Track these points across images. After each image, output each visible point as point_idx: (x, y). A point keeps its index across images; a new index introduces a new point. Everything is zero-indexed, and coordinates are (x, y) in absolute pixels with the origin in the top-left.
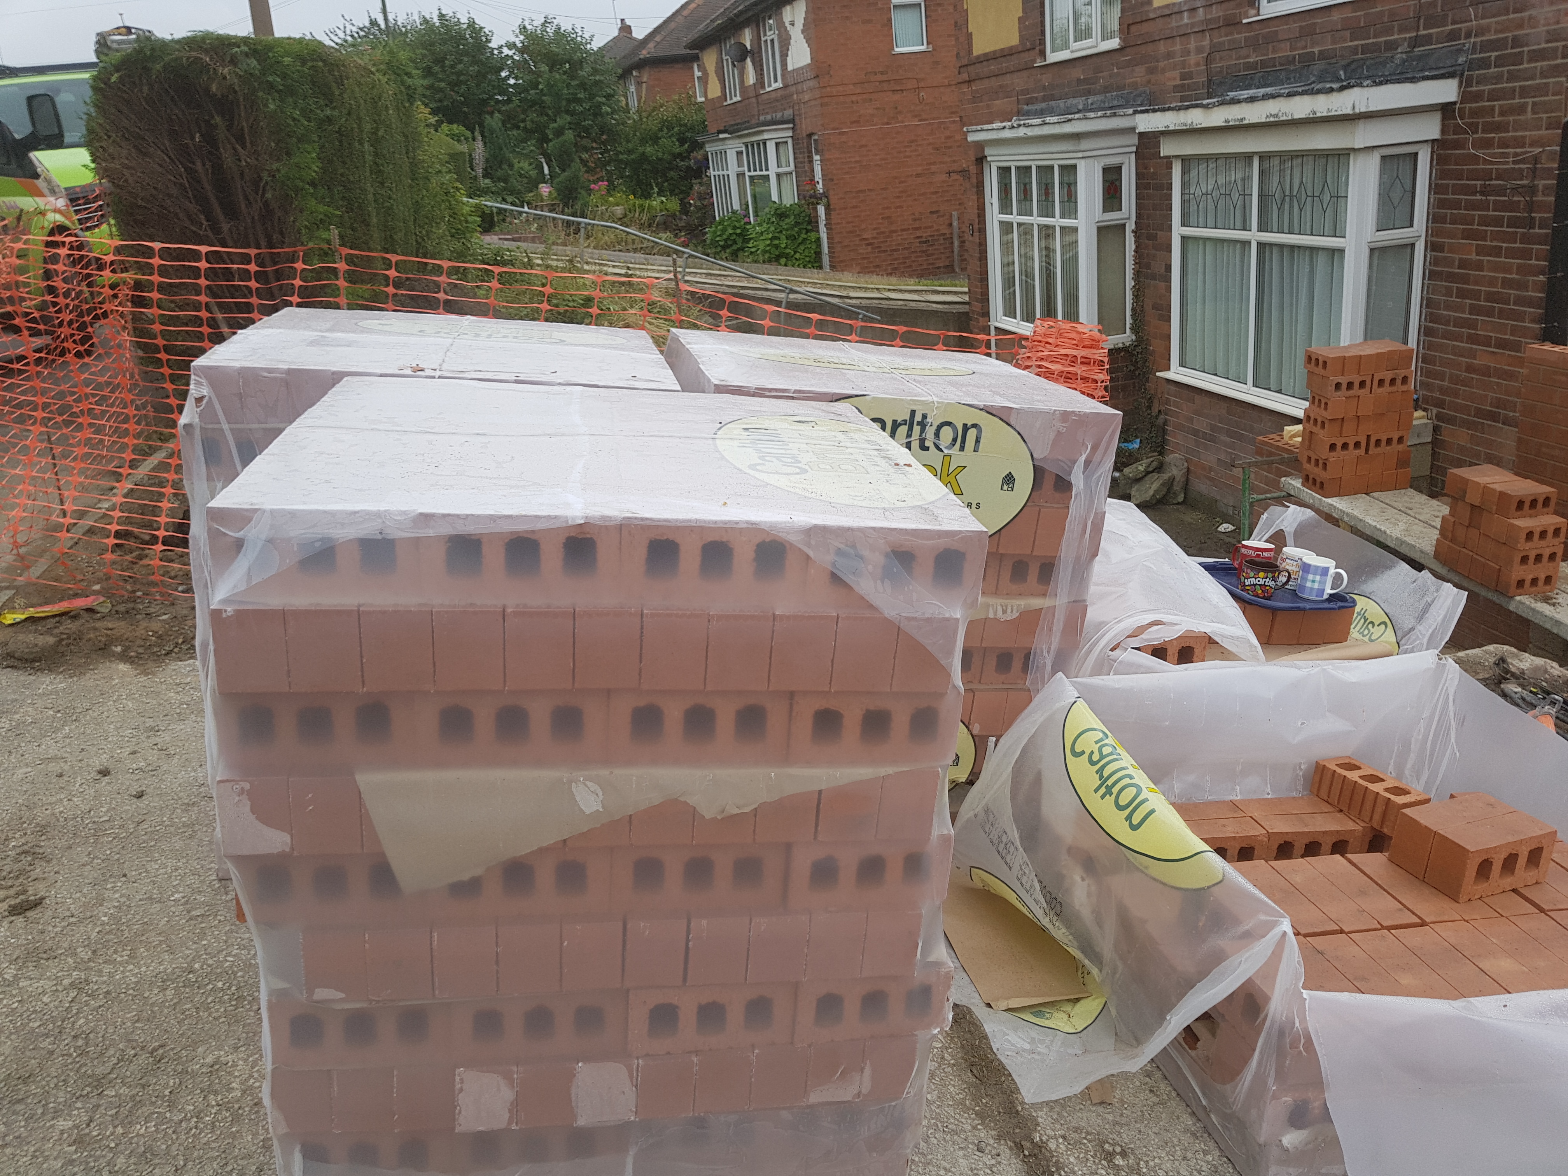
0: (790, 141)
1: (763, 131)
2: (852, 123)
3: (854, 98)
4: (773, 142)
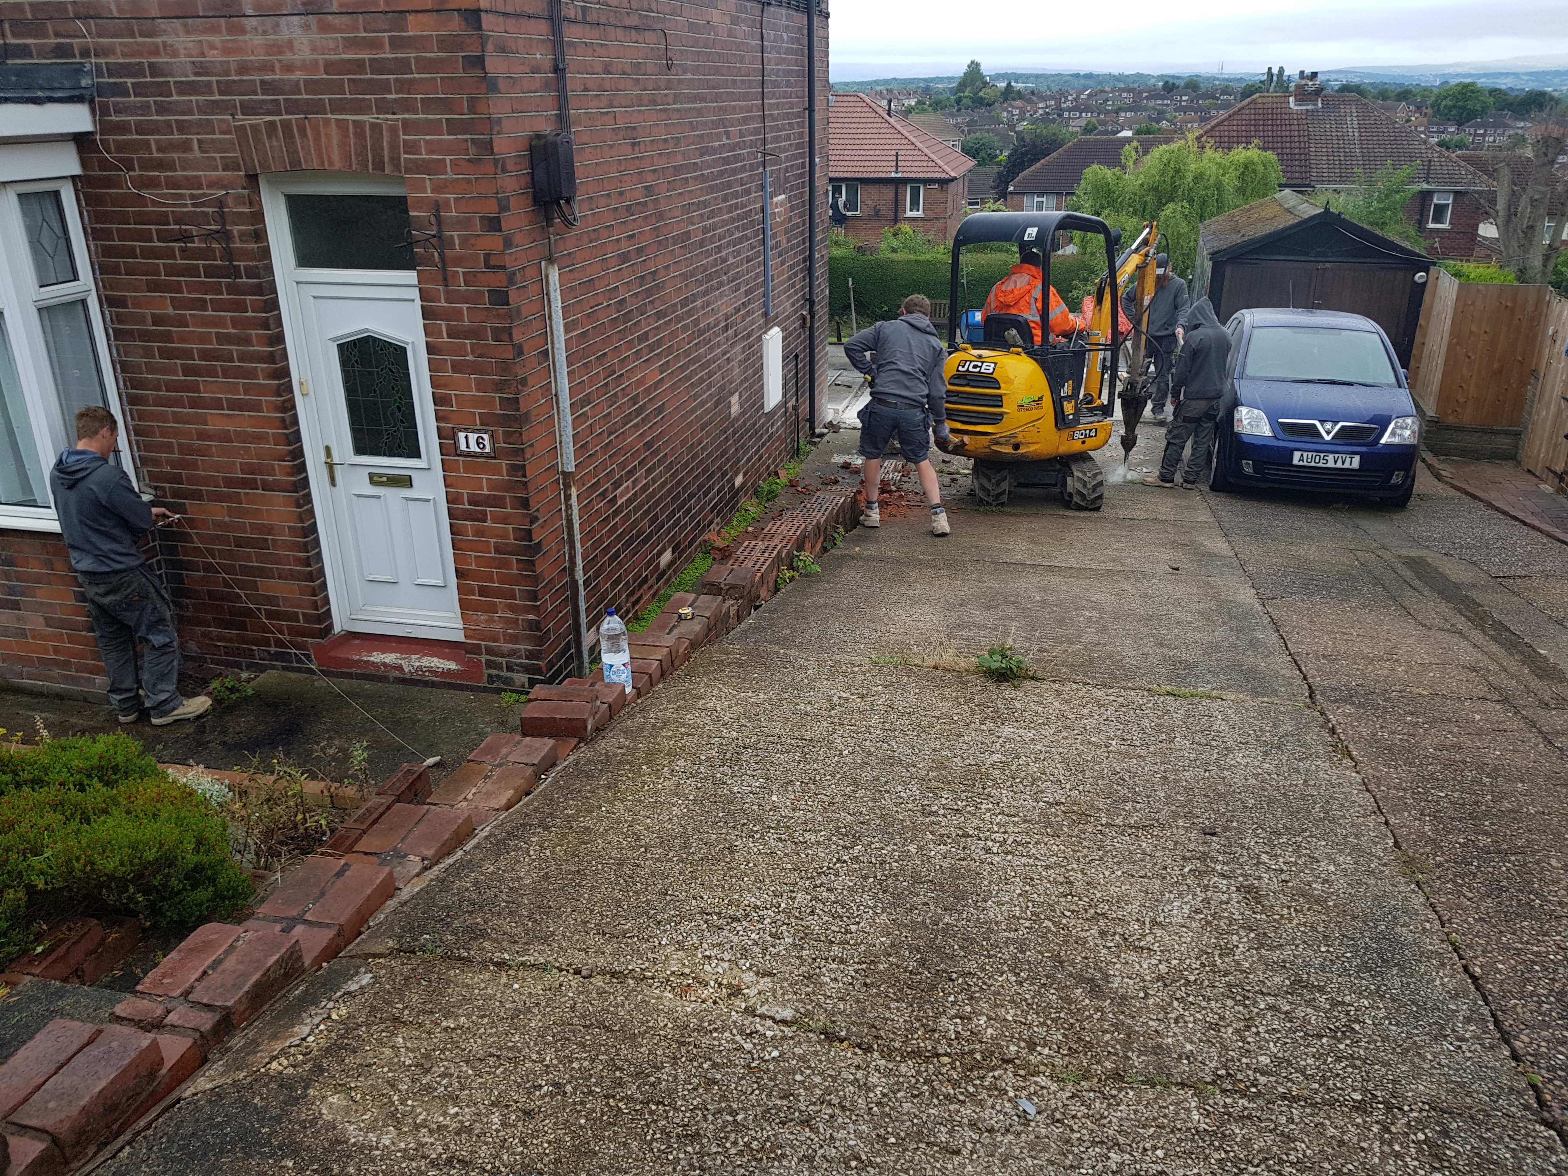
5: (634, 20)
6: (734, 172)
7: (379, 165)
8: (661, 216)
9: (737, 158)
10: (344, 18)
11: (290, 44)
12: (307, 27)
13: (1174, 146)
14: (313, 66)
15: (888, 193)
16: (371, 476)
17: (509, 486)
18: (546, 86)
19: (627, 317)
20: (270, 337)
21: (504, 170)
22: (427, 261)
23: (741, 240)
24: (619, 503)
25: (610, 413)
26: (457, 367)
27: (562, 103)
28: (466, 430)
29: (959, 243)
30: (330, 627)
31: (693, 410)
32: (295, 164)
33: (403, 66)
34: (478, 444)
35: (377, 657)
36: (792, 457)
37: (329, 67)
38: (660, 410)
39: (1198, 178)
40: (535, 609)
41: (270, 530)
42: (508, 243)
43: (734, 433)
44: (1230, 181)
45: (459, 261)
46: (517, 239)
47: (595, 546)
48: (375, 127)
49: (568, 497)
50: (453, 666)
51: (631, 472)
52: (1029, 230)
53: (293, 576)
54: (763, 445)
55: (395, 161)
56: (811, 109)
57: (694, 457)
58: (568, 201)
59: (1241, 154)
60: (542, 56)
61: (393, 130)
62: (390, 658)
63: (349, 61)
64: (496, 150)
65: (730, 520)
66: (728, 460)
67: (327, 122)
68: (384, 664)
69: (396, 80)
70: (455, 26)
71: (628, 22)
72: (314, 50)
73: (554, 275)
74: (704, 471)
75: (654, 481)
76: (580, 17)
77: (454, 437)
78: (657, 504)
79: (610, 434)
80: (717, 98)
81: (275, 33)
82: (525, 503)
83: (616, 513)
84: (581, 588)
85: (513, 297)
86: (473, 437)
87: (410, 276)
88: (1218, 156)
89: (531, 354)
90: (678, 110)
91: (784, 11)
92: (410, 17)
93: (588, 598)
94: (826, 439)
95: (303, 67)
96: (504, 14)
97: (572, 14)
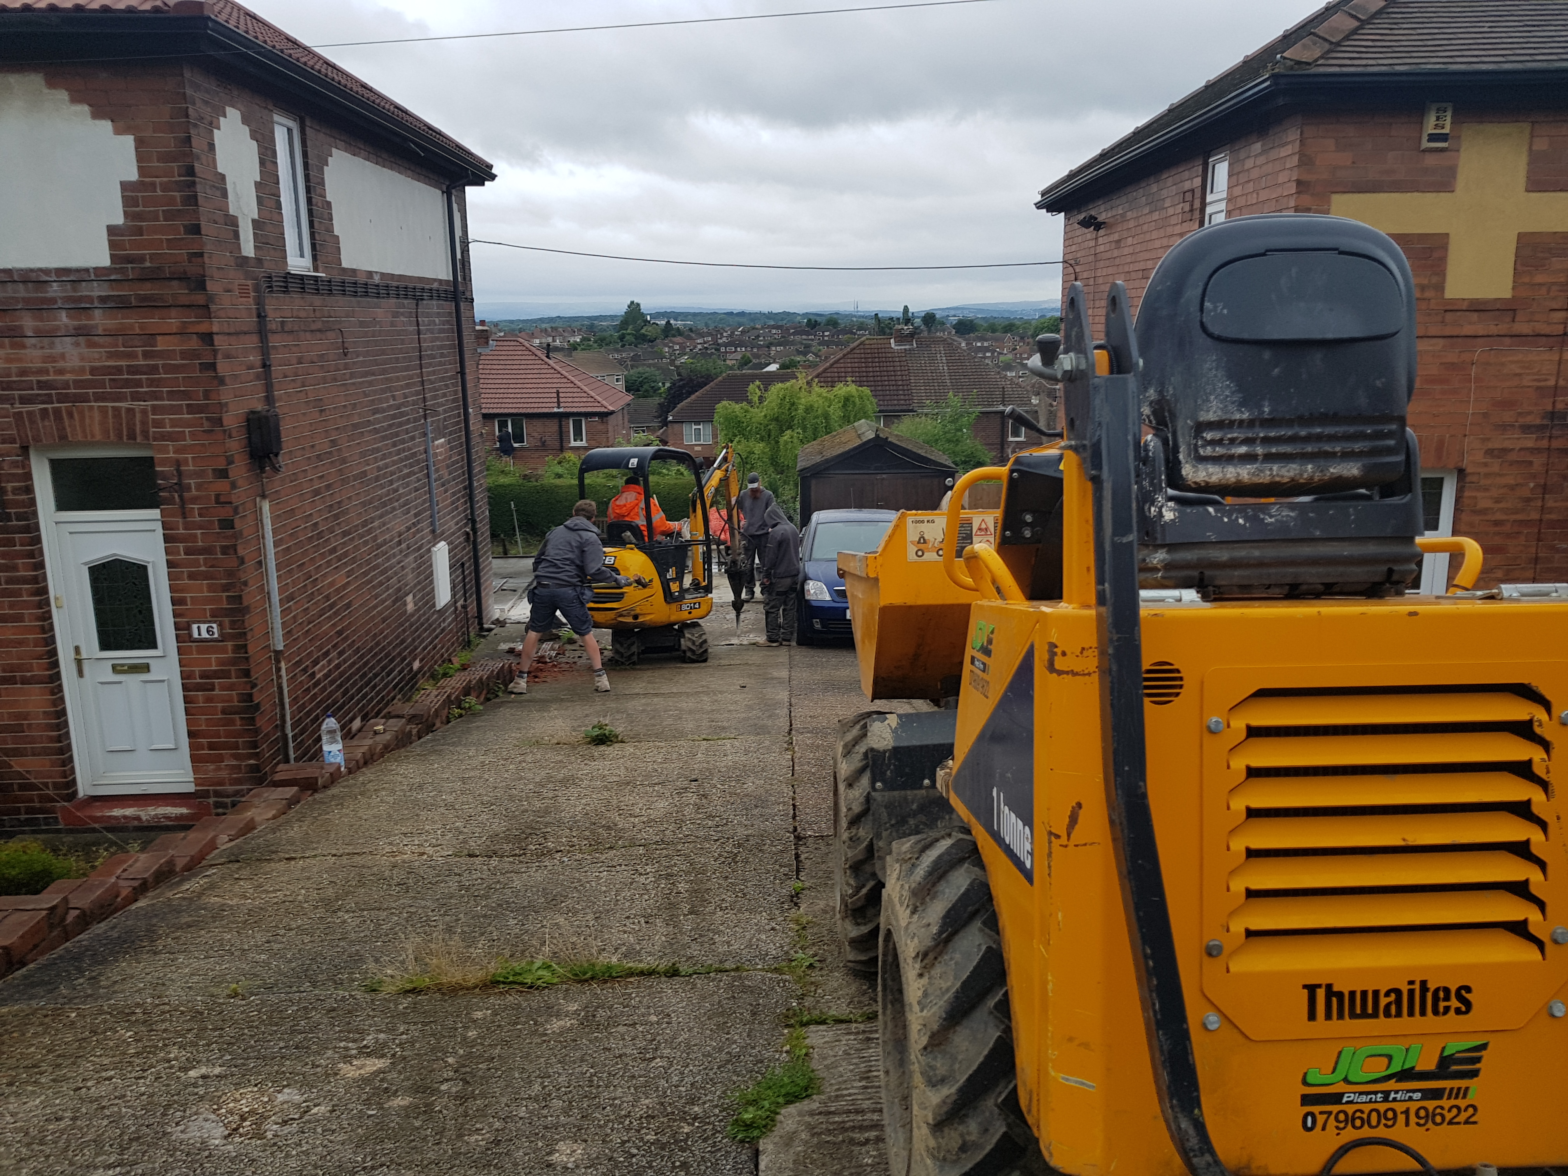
5: (319, 325)
6: (400, 424)
7: (132, 436)
8: (344, 461)
9: (402, 414)
10: (107, 339)
11: (63, 356)
12: (77, 344)
13: (788, 384)
14: (82, 370)
15: (552, 426)
16: (114, 667)
17: (233, 662)
18: (258, 377)
19: (320, 535)
20: (34, 563)
21: (230, 437)
22: (170, 501)
23: (409, 475)
24: (318, 676)
25: (307, 608)
26: (192, 576)
27: (269, 388)
28: (199, 622)
29: (582, 471)
30: (75, 792)
31: (375, 607)
32: (63, 437)
33: (154, 369)
34: (208, 632)
35: (117, 812)
36: (464, 648)
37: (93, 371)
38: (348, 605)
39: (809, 409)
40: (256, 756)
41: (26, 715)
42: (234, 486)
43: (411, 626)
44: (835, 412)
45: (194, 500)
46: (240, 482)
47: (300, 710)
48: (129, 410)
49: (279, 670)
50: (184, 811)
51: (327, 654)
52: (632, 460)
53: (45, 752)
54: (437, 637)
55: (145, 433)
56: (462, 373)
57: (378, 644)
58: (277, 455)
59: (843, 389)
60: (254, 358)
61: (144, 412)
62: (129, 812)
63: (109, 367)
64: (225, 423)
65: (411, 697)
66: (406, 648)
67: (91, 408)
68: (125, 817)
69: (147, 379)
70: (194, 344)
71: (313, 327)
72: (82, 359)
73: (266, 506)
74: (387, 656)
75: (345, 661)
76: (280, 329)
77: (188, 628)
78: (348, 679)
79: (309, 623)
80: (384, 372)
81: (51, 348)
82: (247, 673)
83: (316, 685)
84: (290, 741)
85: (238, 524)
86: (204, 627)
87: (156, 513)
88: (824, 391)
89: (250, 563)
90: (354, 384)
91: (434, 302)
92: (159, 338)
93: (296, 749)
94: (494, 632)
95: (72, 371)
96: (229, 334)
97: (273, 326)
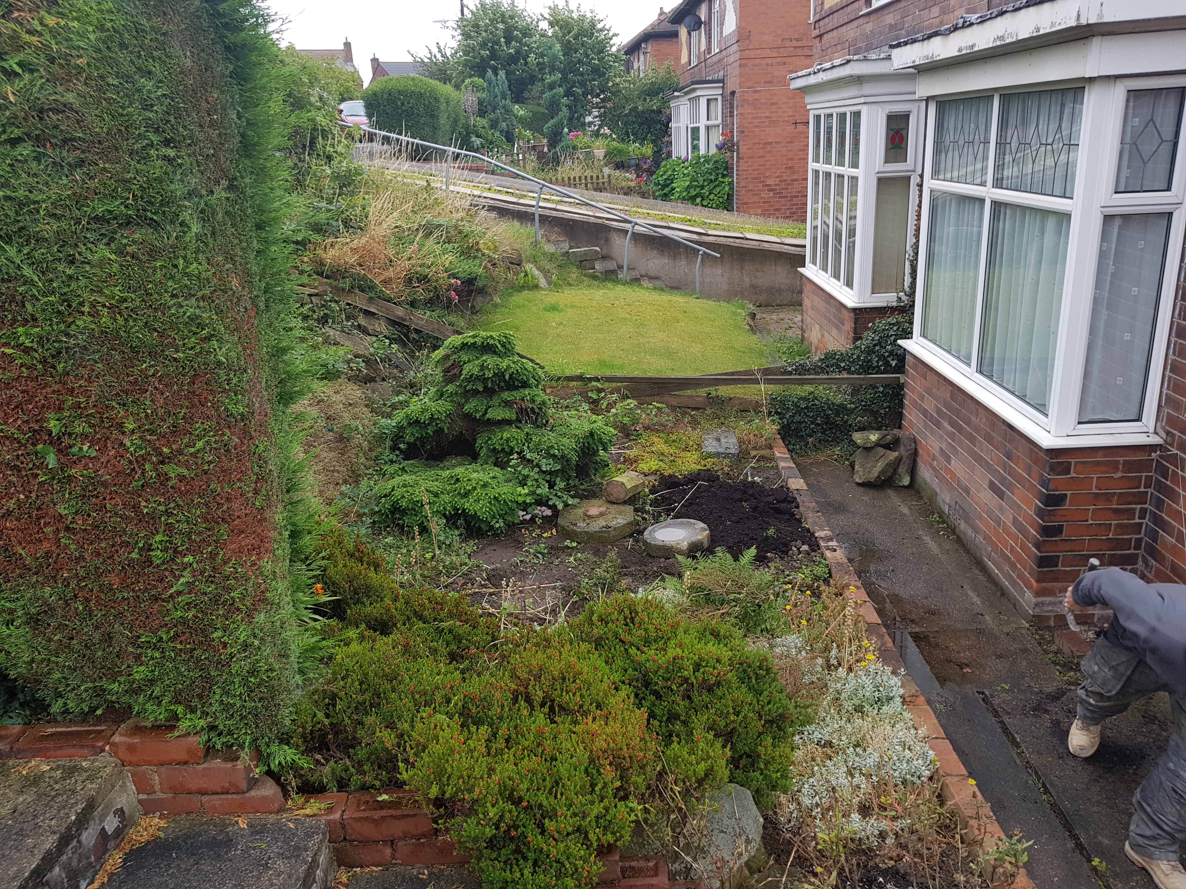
0: (720, 98)
1: (697, 89)
2: (765, 82)
3: (770, 61)
4: (705, 99)
